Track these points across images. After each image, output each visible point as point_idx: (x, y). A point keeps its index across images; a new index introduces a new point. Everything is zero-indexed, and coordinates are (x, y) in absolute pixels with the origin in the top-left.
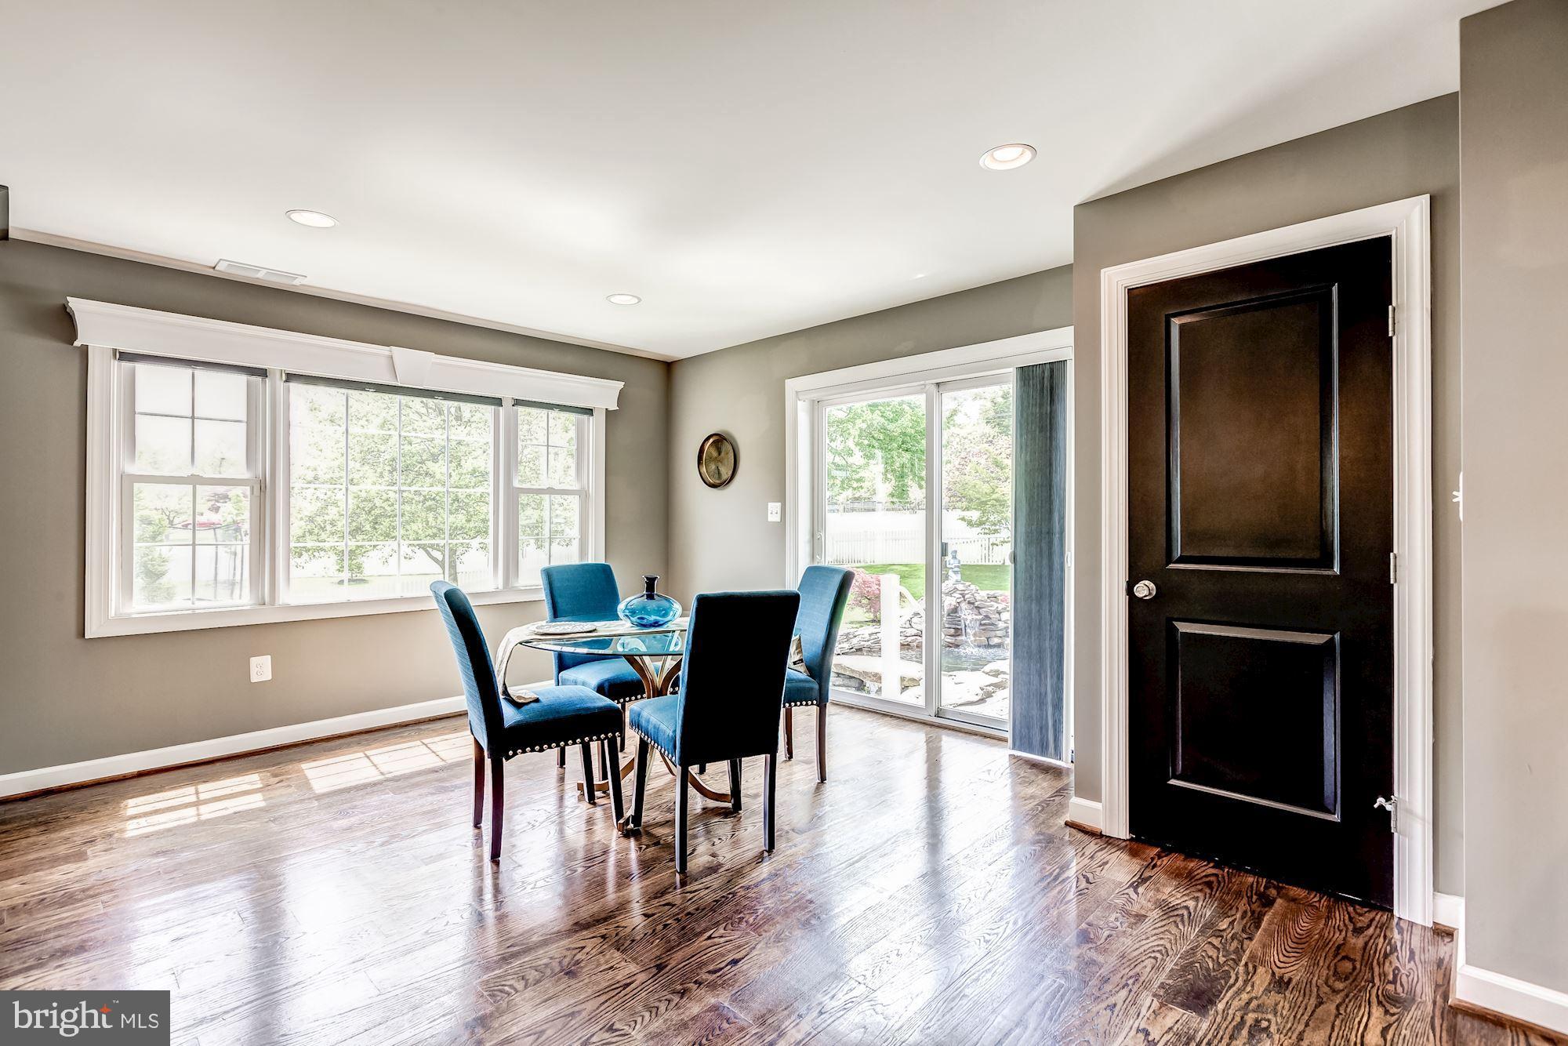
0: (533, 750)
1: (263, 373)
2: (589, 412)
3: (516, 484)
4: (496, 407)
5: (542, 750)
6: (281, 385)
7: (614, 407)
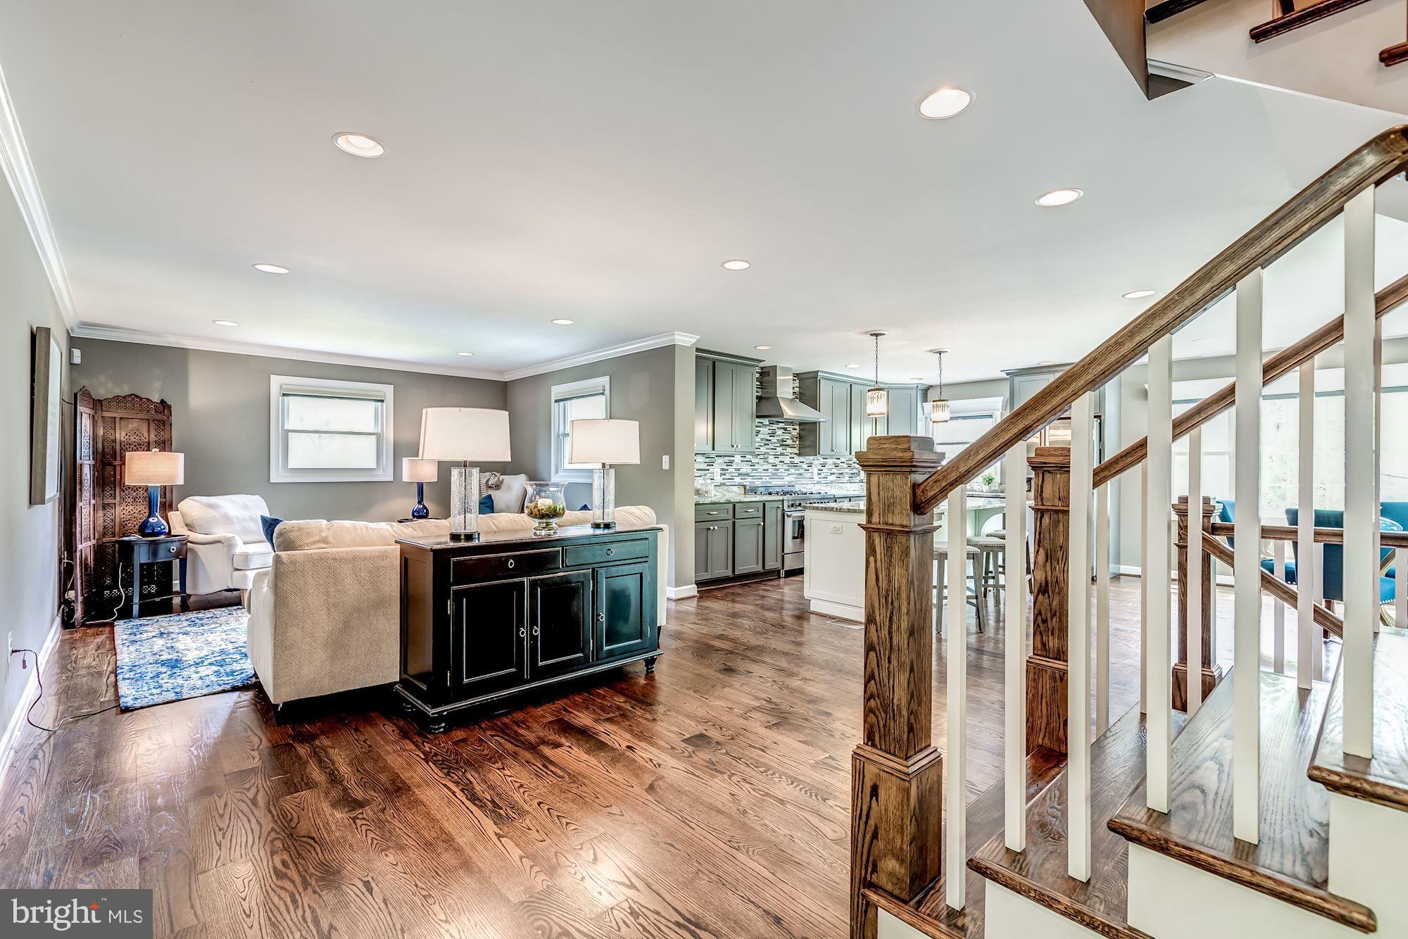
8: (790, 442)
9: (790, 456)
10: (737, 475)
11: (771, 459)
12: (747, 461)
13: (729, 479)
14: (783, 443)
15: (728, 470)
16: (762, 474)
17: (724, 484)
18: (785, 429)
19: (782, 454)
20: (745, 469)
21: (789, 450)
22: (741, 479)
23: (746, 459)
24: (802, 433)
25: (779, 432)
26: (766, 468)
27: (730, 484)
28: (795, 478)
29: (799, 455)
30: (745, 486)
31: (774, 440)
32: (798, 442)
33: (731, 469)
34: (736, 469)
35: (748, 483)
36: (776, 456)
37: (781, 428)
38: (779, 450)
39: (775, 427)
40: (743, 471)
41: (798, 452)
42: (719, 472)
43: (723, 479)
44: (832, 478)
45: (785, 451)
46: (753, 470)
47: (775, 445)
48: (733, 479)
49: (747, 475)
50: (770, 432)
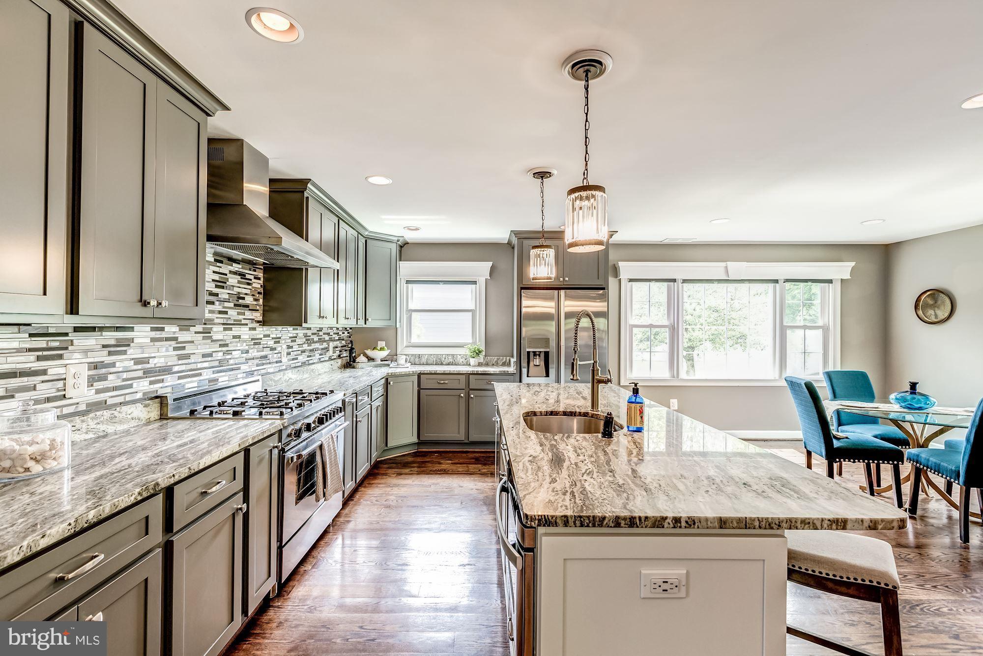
0: (849, 461)
1: (674, 280)
2: (830, 281)
3: (785, 324)
4: (774, 284)
5: (854, 462)
6: (680, 285)
7: (847, 276)
8: (249, 300)
9: (251, 325)
10: (140, 373)
11: (218, 332)
12: (167, 339)
13: (115, 389)
14: (239, 302)
15: (113, 365)
16: (199, 366)
17: (102, 405)
18: (243, 275)
19: (239, 323)
20: (163, 355)
21: (248, 314)
22: (151, 383)
23: (164, 335)
24: (269, 287)
25: (233, 280)
26: (209, 351)
27: (121, 399)
28: (257, 365)
29: (264, 323)
30: (161, 400)
31: (224, 294)
32: (261, 301)
33: (123, 362)
34: (137, 361)
35: (169, 390)
36: (227, 326)
37: (235, 273)
38: (233, 313)
39: (225, 268)
40: (158, 362)
41: (261, 319)
42: (85, 373)
43: (98, 392)
44: (302, 358)
45: (241, 317)
46: (180, 357)
47: (226, 304)
48: (131, 386)
49: (167, 370)
50: (217, 277)
